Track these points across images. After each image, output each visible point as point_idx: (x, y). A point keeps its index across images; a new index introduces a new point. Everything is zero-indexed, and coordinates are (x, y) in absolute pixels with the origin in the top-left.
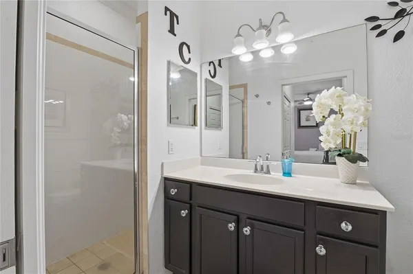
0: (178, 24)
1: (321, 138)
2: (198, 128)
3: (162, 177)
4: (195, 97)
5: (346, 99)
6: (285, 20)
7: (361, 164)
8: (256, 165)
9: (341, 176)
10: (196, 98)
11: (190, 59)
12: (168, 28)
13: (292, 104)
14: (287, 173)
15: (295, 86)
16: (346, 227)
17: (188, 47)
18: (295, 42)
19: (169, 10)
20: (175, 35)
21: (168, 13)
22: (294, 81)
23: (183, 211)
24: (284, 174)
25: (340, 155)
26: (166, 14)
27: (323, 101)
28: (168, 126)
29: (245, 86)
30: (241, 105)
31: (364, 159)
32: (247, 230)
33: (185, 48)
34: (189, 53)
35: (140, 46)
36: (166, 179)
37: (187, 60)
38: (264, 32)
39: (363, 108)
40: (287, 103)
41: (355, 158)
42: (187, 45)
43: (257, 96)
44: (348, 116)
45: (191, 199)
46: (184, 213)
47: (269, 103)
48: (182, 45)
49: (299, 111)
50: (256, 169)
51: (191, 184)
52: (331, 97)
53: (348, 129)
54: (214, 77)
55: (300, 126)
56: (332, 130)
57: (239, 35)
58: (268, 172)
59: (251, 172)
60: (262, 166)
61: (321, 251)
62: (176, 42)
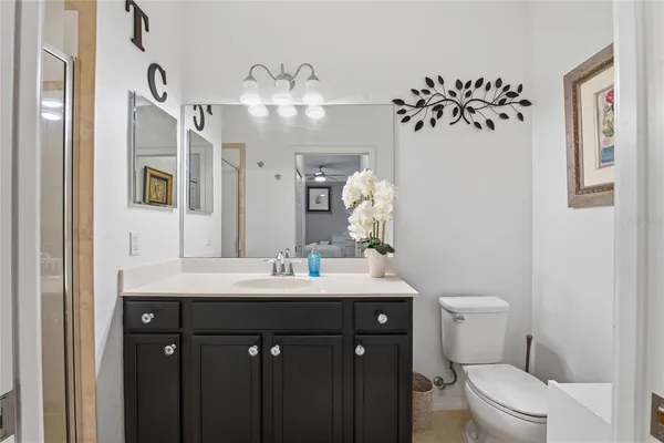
0: (147, 30)
1: (349, 228)
2: (176, 211)
3: (119, 296)
4: (173, 152)
5: (377, 185)
6: (313, 77)
7: (390, 255)
8: (275, 265)
9: (371, 269)
10: (175, 155)
11: (165, 94)
12: (131, 35)
13: (304, 179)
14: (315, 273)
15: (307, 157)
16: (382, 319)
17: (163, 74)
18: (324, 107)
19: (134, 4)
20: (143, 50)
21: (131, 7)
22: (308, 150)
23: (168, 347)
24: (311, 273)
25: (370, 247)
26: (128, 9)
27: (355, 184)
28: (129, 206)
29: (241, 147)
30: (235, 176)
31: (392, 250)
32: (276, 351)
33: (157, 74)
34: (165, 83)
35: (76, 55)
36: (126, 299)
37: (161, 95)
38: (287, 84)
39: (392, 197)
40: (298, 177)
41: (385, 250)
42: (161, 69)
43: (261, 165)
44: (379, 204)
45: (181, 326)
46: (170, 350)
47: (278, 177)
48: (153, 67)
49: (308, 188)
50: (275, 271)
51: (181, 303)
52: (363, 180)
53: (378, 217)
54: (200, 128)
55: (308, 211)
56: (364, 218)
57: (250, 78)
58: (292, 273)
59: (268, 275)
60: (283, 265)
61: (360, 351)
62: (144, 61)
